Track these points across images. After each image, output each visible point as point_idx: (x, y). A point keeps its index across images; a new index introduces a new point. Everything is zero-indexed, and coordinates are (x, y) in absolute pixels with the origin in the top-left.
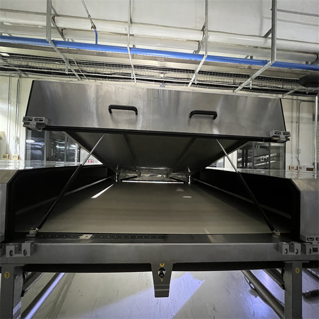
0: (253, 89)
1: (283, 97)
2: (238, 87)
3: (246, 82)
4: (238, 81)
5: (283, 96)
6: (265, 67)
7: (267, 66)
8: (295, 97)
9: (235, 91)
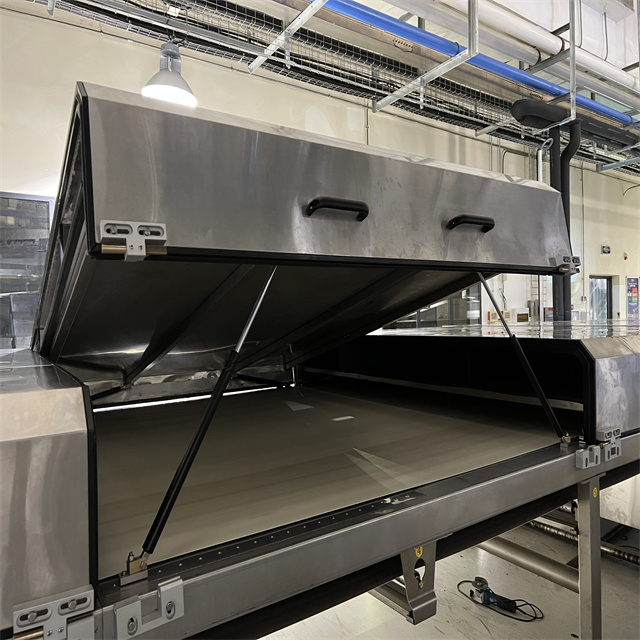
0: (425, 108)
1: (478, 137)
2: (385, 96)
3: (410, 85)
4: (384, 75)
5: (477, 135)
6: (454, 59)
7: (458, 60)
8: (495, 140)
9: (379, 103)
